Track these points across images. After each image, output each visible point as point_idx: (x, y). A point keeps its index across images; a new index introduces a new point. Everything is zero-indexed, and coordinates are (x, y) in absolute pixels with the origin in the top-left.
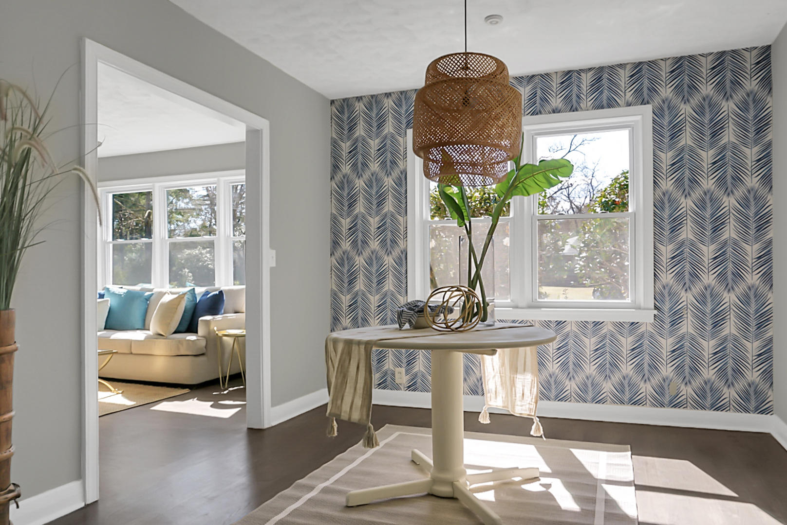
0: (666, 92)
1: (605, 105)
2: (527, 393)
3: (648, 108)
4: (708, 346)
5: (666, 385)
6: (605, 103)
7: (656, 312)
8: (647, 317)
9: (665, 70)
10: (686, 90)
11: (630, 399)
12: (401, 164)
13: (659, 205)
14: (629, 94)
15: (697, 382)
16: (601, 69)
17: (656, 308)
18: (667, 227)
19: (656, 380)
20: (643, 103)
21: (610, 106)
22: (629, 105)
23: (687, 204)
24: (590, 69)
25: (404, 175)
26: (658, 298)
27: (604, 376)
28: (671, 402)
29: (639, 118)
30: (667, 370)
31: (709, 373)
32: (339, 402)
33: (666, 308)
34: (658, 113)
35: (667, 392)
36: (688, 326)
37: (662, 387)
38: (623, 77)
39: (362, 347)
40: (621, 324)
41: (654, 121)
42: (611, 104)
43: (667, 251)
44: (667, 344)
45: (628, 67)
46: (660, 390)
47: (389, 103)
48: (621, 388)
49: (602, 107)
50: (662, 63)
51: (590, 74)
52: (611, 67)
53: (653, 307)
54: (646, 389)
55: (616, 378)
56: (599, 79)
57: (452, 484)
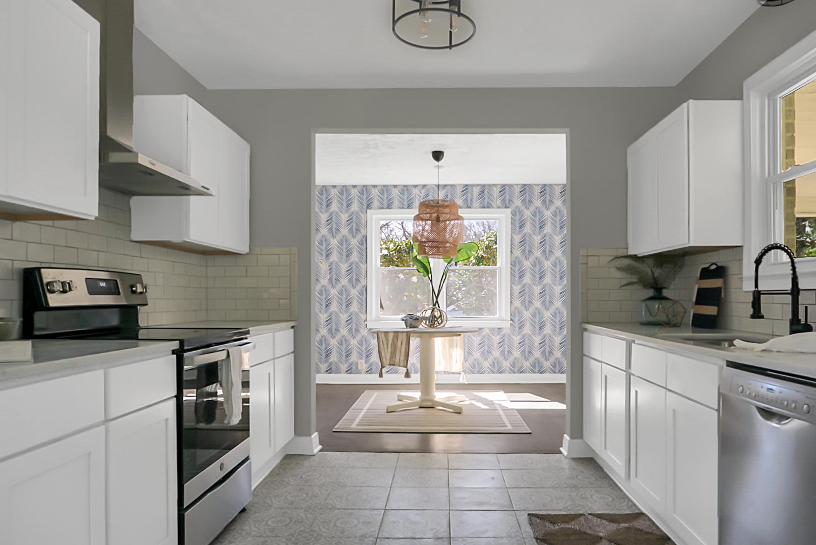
0: (518, 202)
1: (486, 206)
2: (458, 361)
3: (509, 211)
4: (537, 340)
5: (516, 362)
6: (486, 205)
7: (511, 322)
8: (507, 325)
9: (517, 190)
10: (528, 203)
11: (498, 371)
12: (363, 231)
13: (513, 264)
14: (499, 202)
15: (532, 359)
16: (484, 186)
17: (511, 320)
18: (517, 276)
19: (511, 359)
20: (506, 207)
21: (488, 207)
22: (499, 208)
23: (527, 264)
24: (478, 185)
25: (365, 238)
26: (512, 314)
27: (484, 358)
28: (518, 371)
29: (503, 215)
30: (517, 354)
31: (537, 354)
32: (394, 359)
33: (516, 320)
34: (514, 214)
35: (516, 365)
36: (527, 329)
37: (514, 363)
38: (496, 191)
39: (405, 334)
40: (493, 329)
41: (512, 218)
42: (489, 206)
43: (517, 289)
44: (517, 339)
45: (499, 187)
46: (513, 365)
47: (355, 192)
48: (493, 365)
49: (484, 207)
50: (516, 187)
51: (478, 188)
52: (489, 185)
53: (510, 319)
54: (506, 364)
55: (490, 359)
56: (483, 192)
57: (432, 401)
